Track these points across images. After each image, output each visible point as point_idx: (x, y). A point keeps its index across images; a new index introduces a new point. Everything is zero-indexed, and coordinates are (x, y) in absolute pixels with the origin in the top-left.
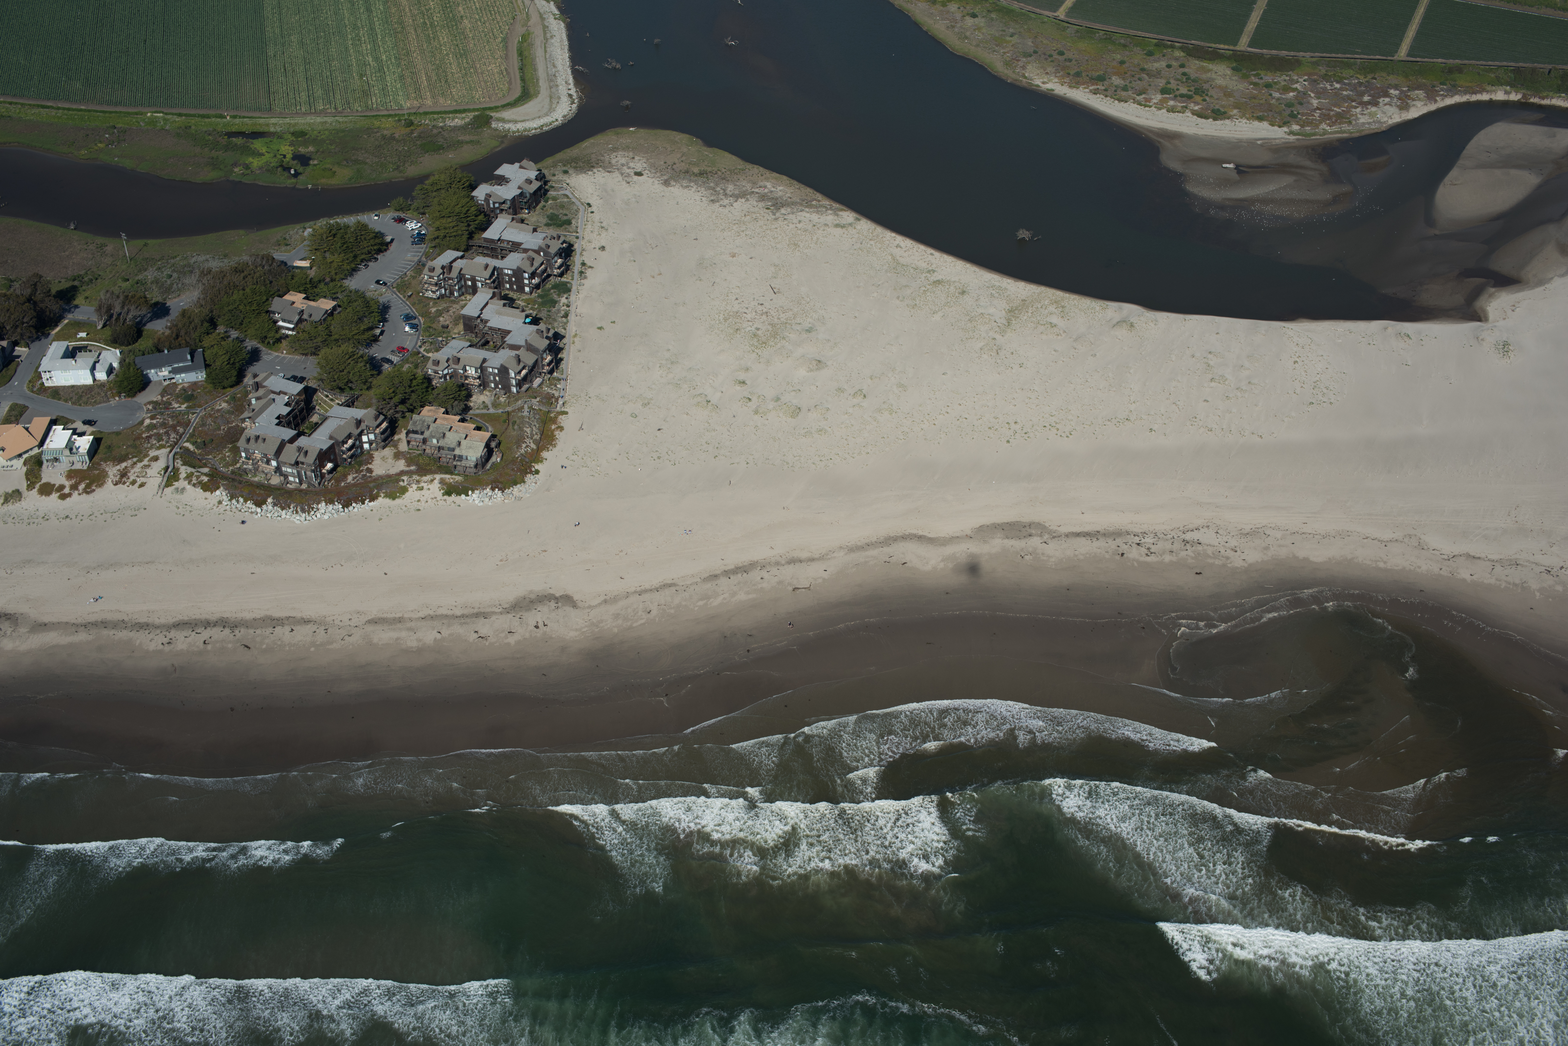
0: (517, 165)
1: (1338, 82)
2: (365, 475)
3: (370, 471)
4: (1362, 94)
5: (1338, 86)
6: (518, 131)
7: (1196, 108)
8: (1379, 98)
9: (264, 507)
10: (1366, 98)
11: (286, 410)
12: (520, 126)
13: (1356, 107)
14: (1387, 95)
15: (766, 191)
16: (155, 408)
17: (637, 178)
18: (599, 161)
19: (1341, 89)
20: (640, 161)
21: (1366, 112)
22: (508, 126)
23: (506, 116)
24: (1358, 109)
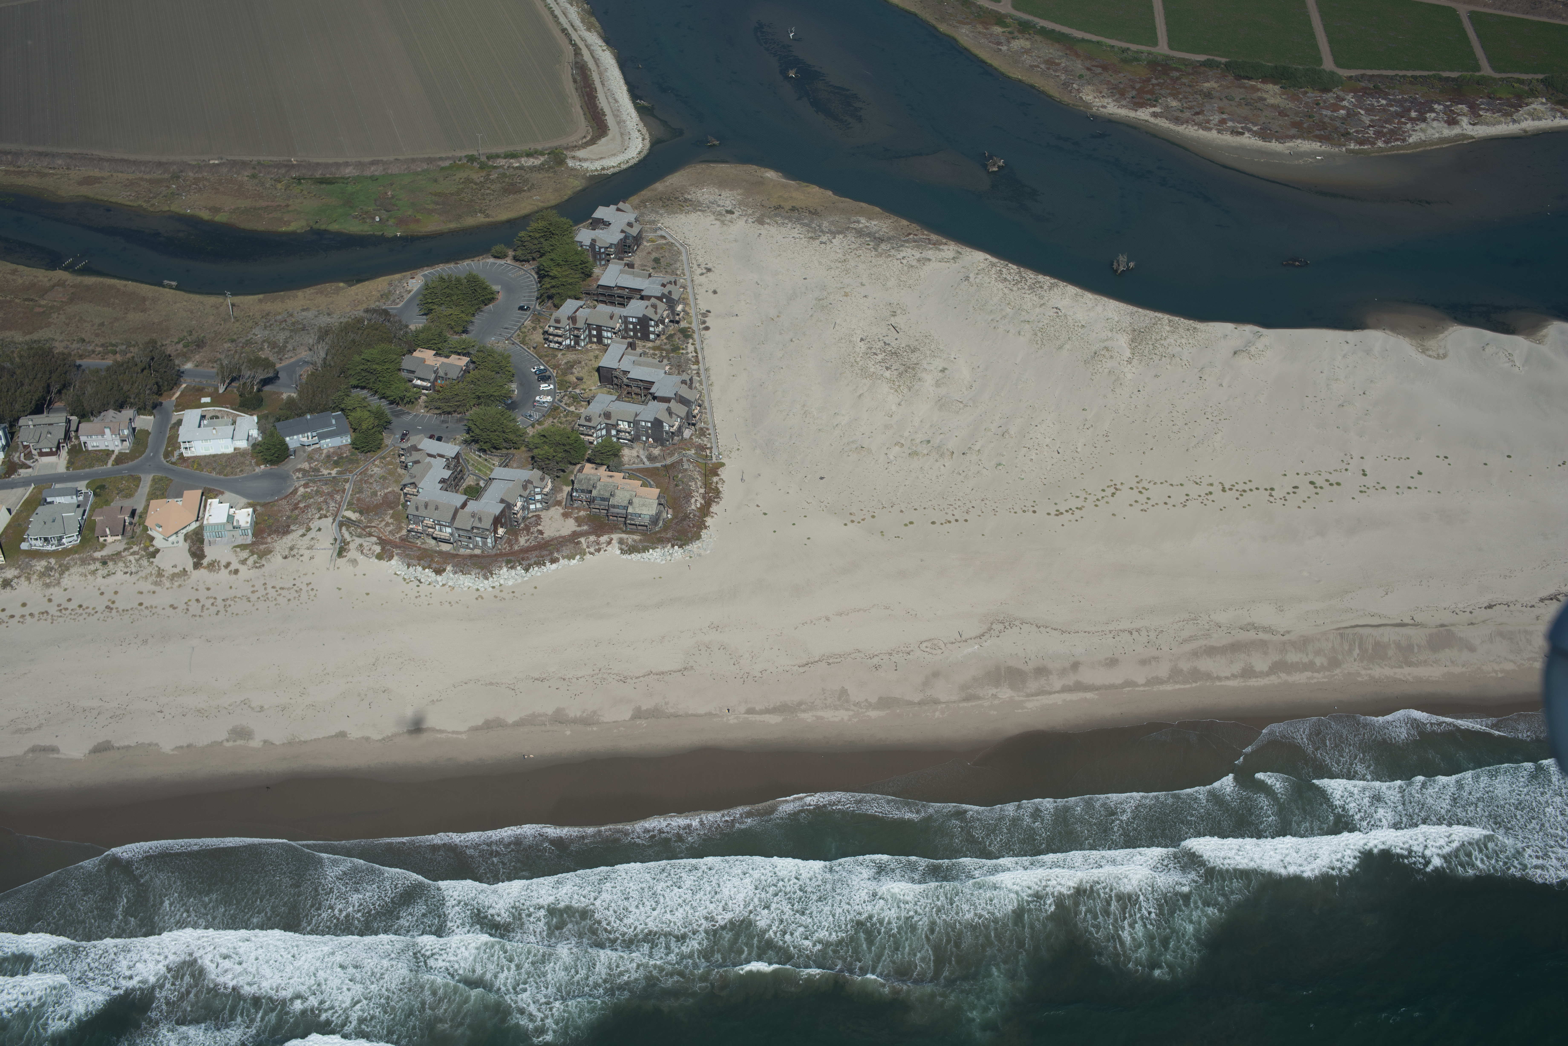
0: (613, 207)
1: (1383, 99)
2: (536, 538)
3: (541, 532)
4: (1409, 110)
5: (1384, 102)
6: (596, 170)
7: (1255, 129)
8: (1426, 113)
9: (444, 574)
11: (447, 474)
12: (598, 165)
13: (1405, 124)
14: (1432, 110)
15: (861, 226)
16: (304, 476)
17: (729, 216)
18: (686, 200)
19: (1387, 105)
20: (728, 198)
21: (1417, 128)
22: (585, 165)
23: (580, 154)
24: (1409, 126)
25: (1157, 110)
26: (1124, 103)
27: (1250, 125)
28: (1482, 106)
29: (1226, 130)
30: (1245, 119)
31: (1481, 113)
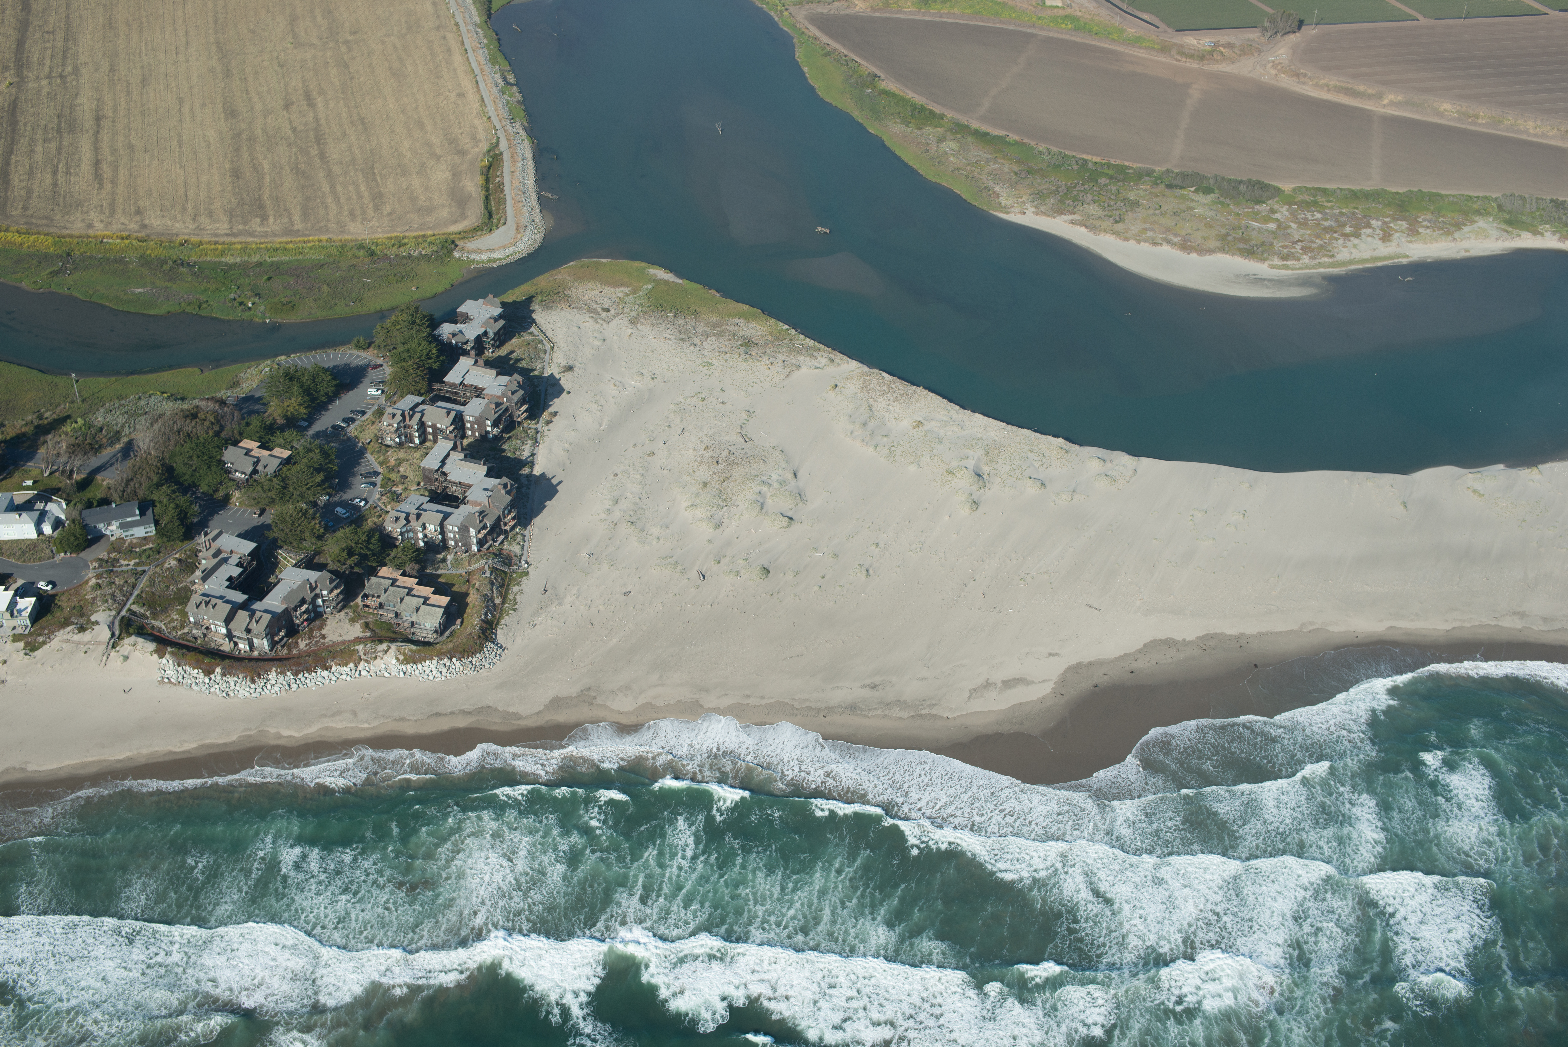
0: (481, 301)
1: (1319, 212)
2: (318, 642)
3: (323, 637)
4: (1344, 225)
5: (1319, 216)
6: (483, 262)
7: (1176, 240)
8: (1360, 229)
9: (212, 676)
10: (1348, 230)
11: (236, 572)
12: (484, 257)
13: (1337, 239)
14: (1369, 226)
15: (737, 328)
16: (100, 566)
17: (604, 314)
18: (565, 295)
19: (1322, 219)
20: (608, 295)
21: (1349, 244)
22: (473, 256)
23: (471, 245)
24: (1341, 241)
25: (1076, 217)
26: (1043, 208)
27: (1171, 236)
28: (1425, 223)
29: (1145, 241)
30: (1168, 230)
31: (1420, 230)
